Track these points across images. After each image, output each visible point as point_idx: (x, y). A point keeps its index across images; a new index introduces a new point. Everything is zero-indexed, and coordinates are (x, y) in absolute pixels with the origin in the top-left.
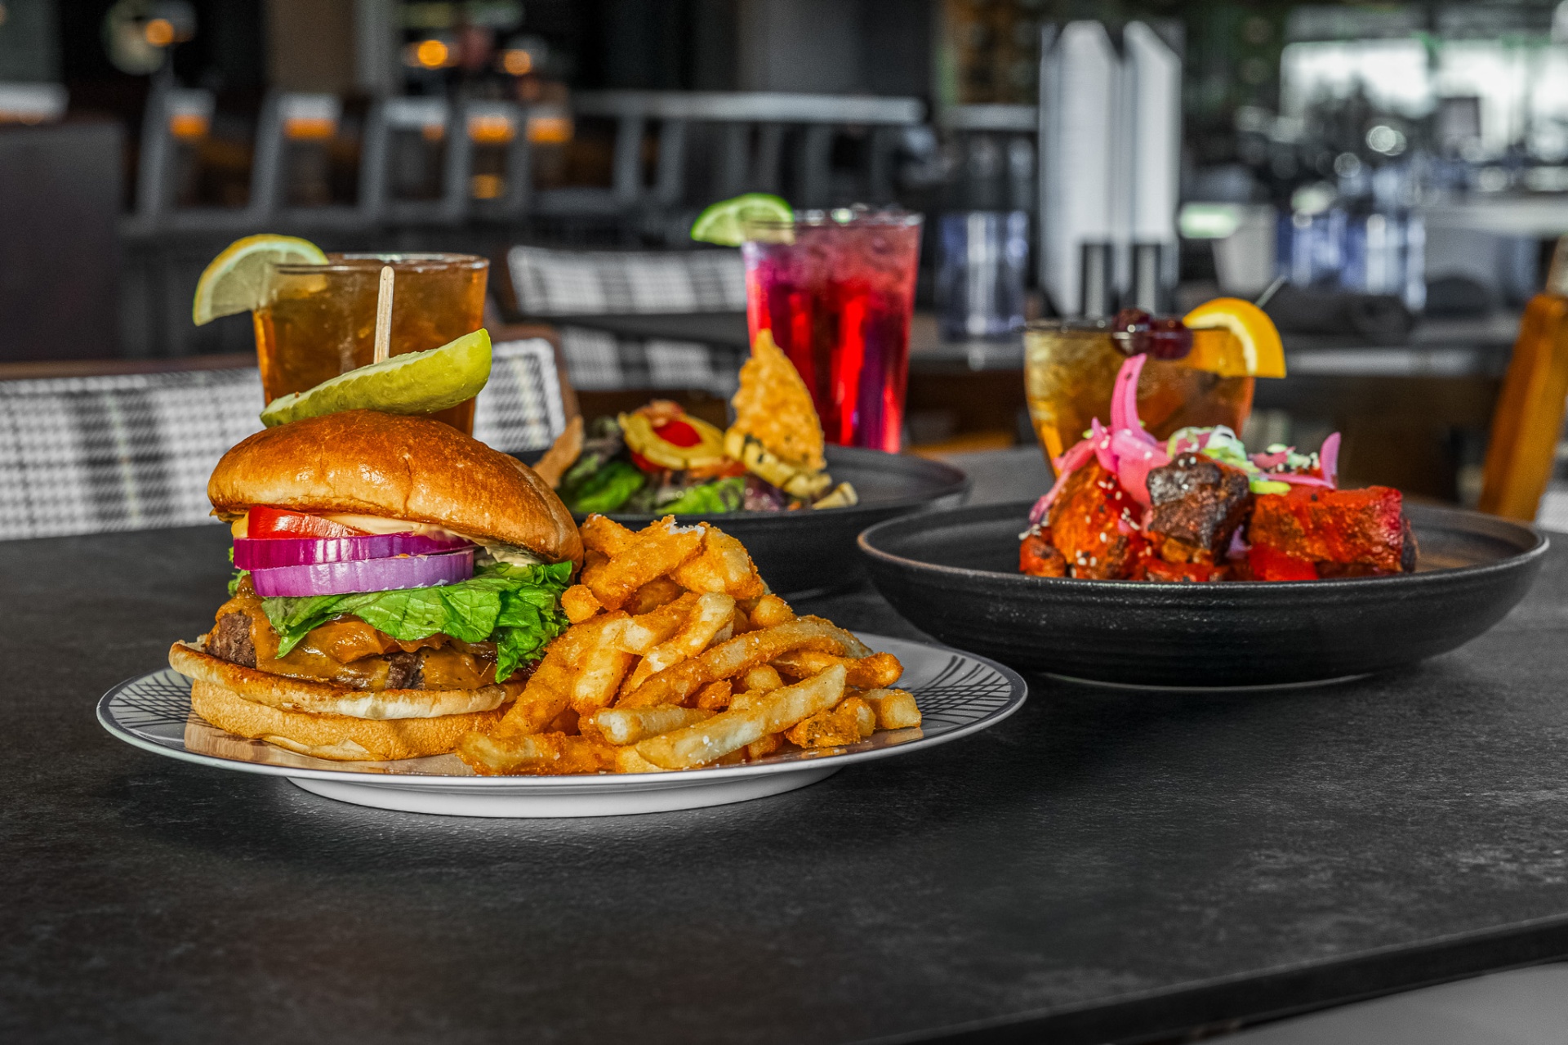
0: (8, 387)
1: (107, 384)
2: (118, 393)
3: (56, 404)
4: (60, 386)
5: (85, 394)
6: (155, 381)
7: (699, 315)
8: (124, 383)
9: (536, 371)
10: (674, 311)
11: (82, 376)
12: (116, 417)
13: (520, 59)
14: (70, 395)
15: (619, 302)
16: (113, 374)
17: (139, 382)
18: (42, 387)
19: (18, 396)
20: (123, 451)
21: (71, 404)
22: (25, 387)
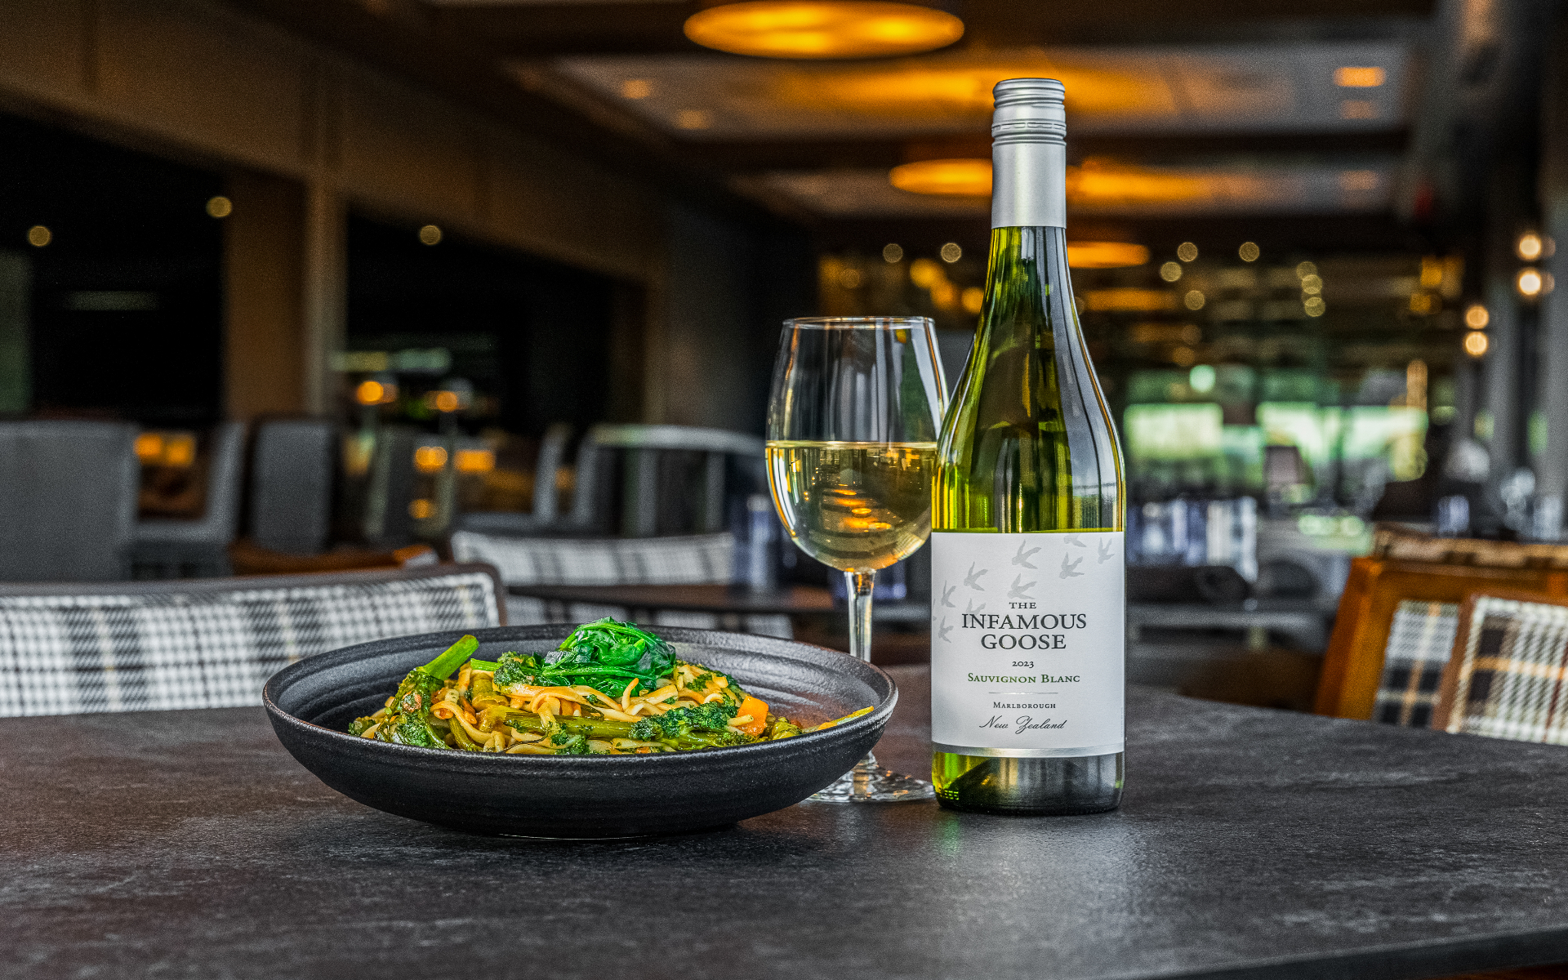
0: (7, 602)
1: (96, 601)
2: (105, 609)
3: (49, 616)
4: (53, 602)
5: (76, 609)
6: (138, 600)
7: (622, 587)
8: (110, 601)
9: (479, 600)
10: (598, 583)
11: (74, 595)
12: (103, 630)
13: (450, 400)
14: (63, 609)
15: (549, 576)
16: (101, 594)
17: (124, 601)
18: (38, 602)
19: (15, 608)
20: (108, 660)
21: (61, 617)
22: (23, 602)
